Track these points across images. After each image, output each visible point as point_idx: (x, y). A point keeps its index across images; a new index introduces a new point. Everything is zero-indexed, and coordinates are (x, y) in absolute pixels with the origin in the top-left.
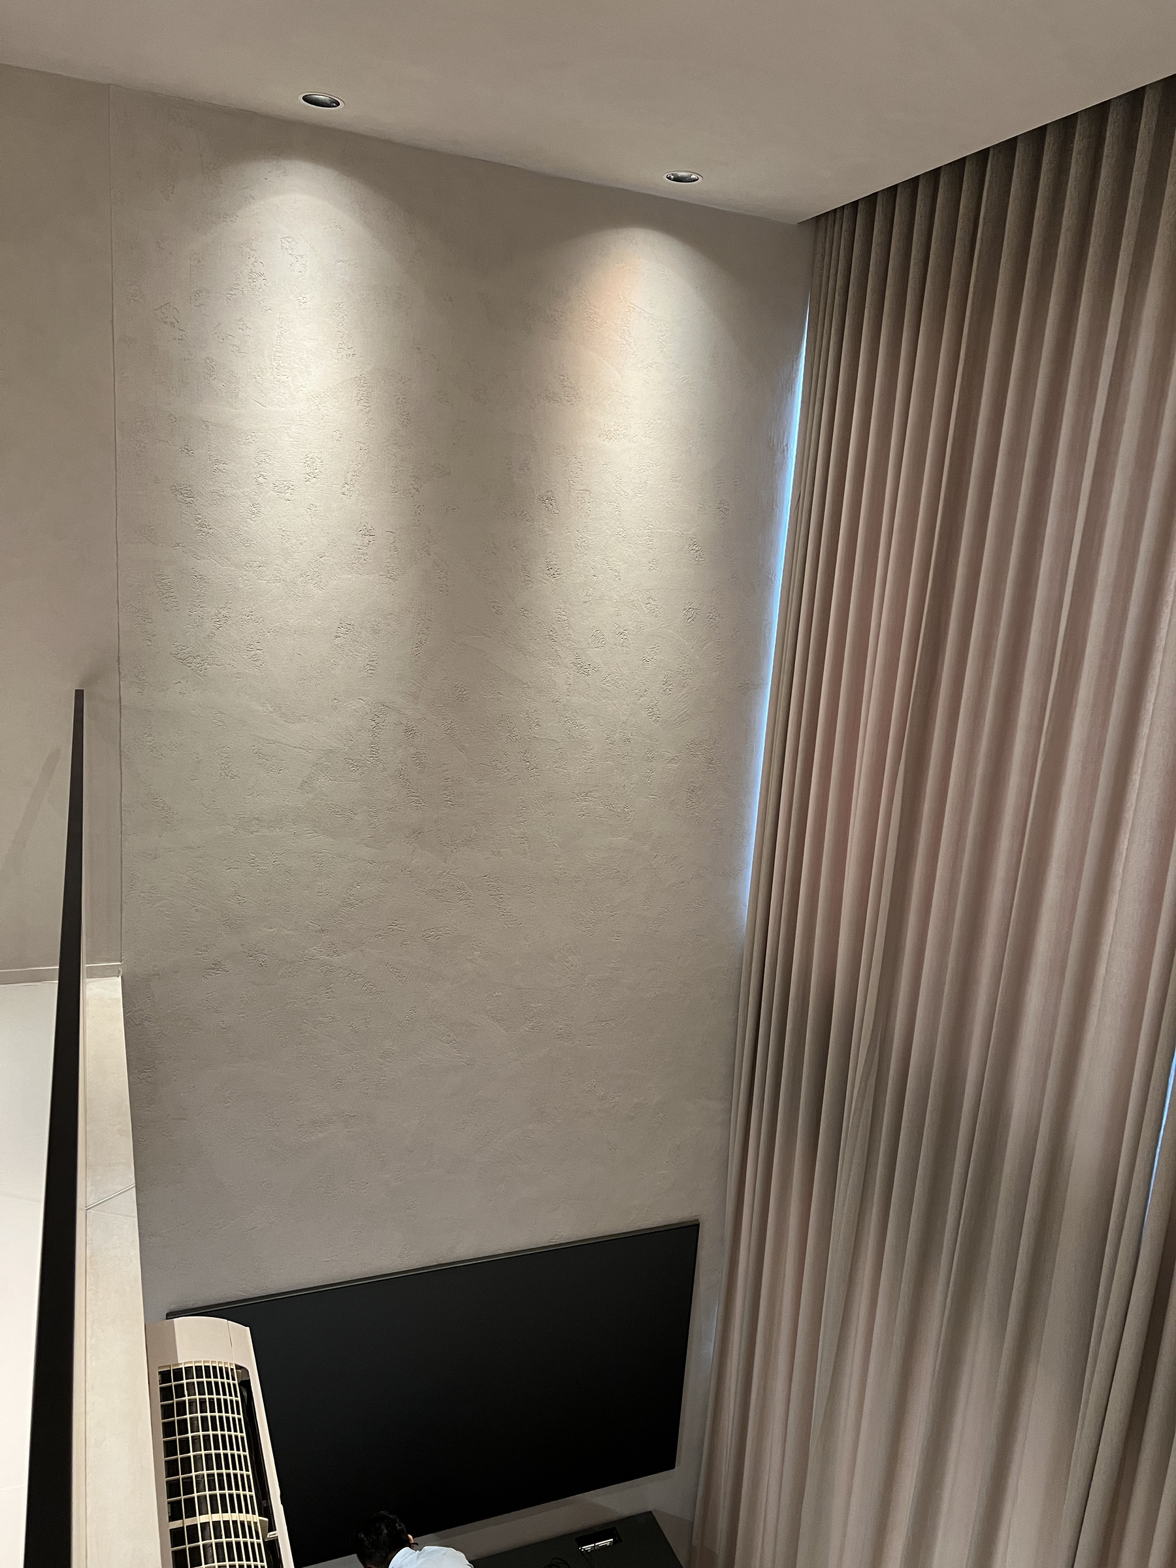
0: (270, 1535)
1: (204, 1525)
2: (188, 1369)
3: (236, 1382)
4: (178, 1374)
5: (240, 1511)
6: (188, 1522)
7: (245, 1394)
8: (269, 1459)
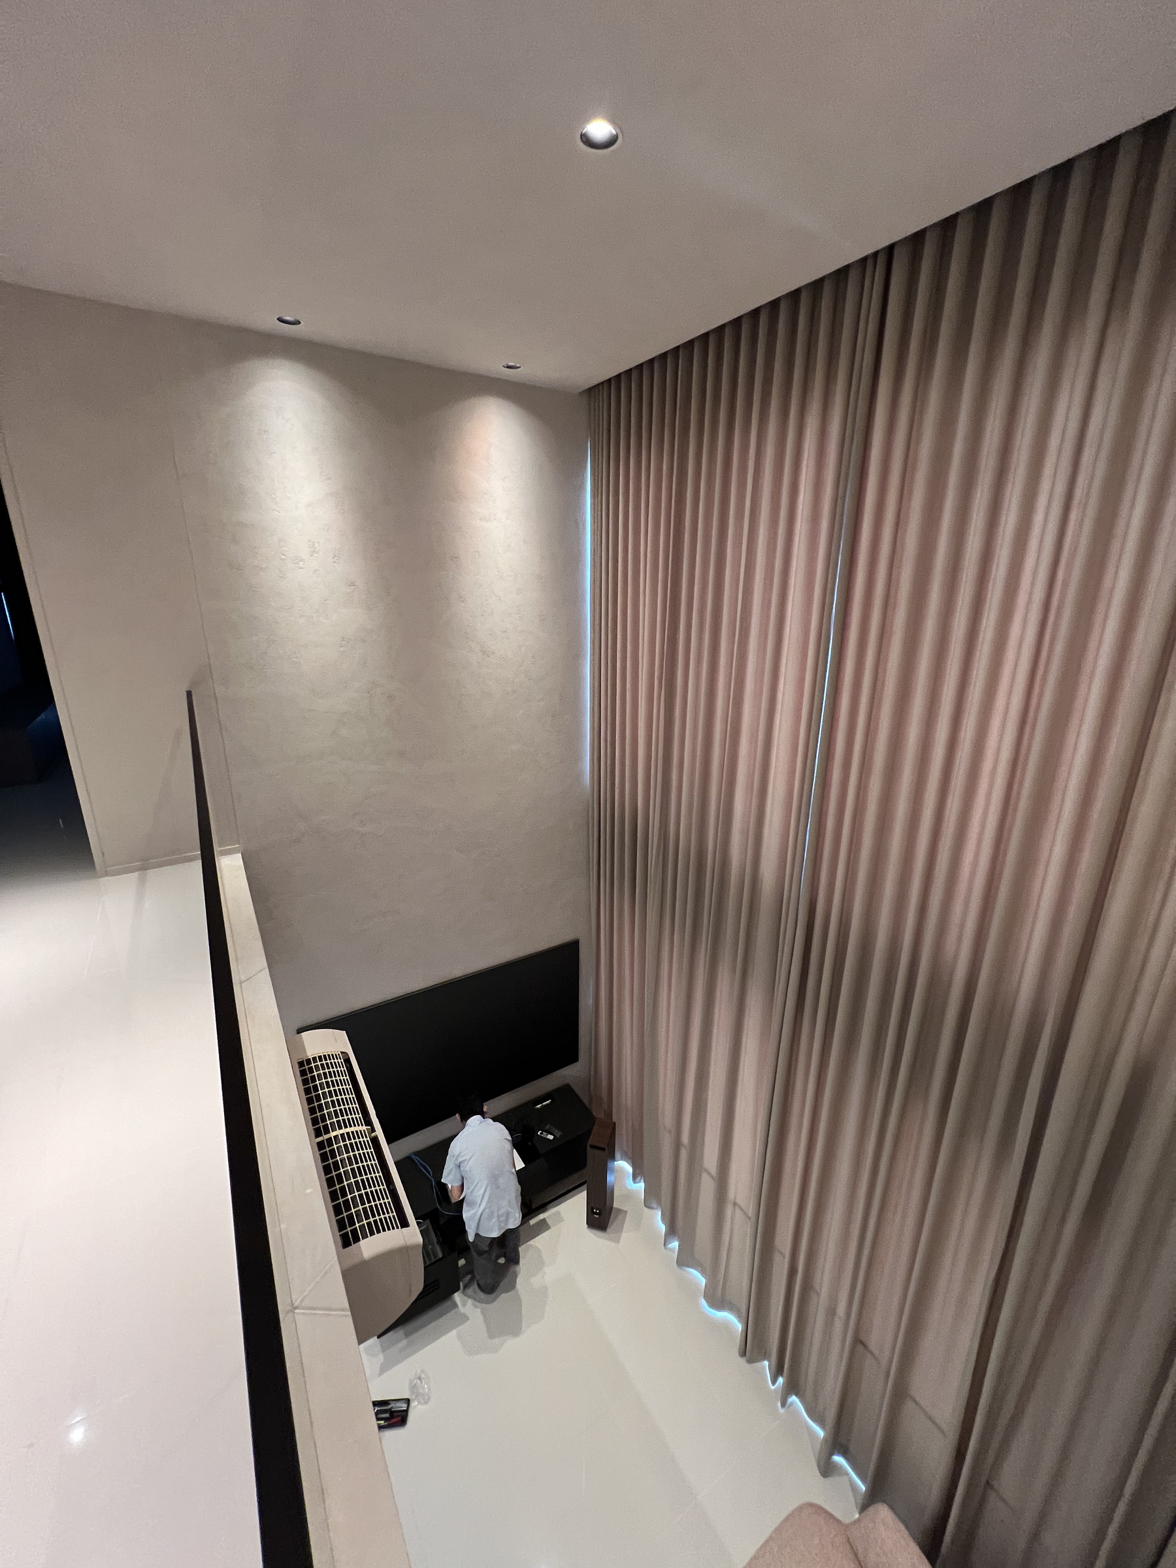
0: (373, 1134)
1: (336, 1137)
2: (314, 1059)
3: (342, 1060)
4: (308, 1061)
5: (355, 1126)
6: (326, 1137)
7: (348, 1065)
8: (366, 1097)
